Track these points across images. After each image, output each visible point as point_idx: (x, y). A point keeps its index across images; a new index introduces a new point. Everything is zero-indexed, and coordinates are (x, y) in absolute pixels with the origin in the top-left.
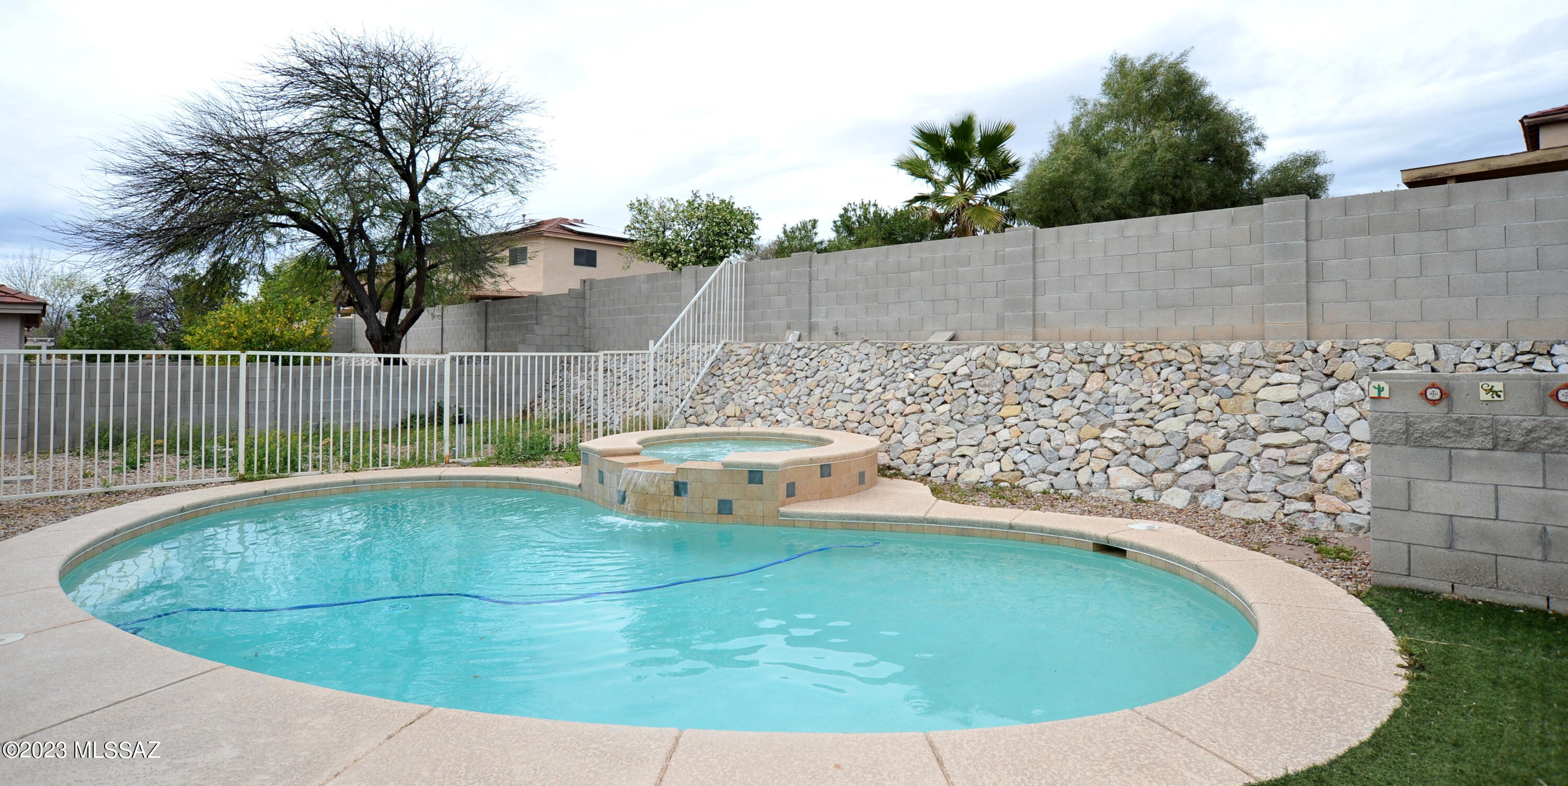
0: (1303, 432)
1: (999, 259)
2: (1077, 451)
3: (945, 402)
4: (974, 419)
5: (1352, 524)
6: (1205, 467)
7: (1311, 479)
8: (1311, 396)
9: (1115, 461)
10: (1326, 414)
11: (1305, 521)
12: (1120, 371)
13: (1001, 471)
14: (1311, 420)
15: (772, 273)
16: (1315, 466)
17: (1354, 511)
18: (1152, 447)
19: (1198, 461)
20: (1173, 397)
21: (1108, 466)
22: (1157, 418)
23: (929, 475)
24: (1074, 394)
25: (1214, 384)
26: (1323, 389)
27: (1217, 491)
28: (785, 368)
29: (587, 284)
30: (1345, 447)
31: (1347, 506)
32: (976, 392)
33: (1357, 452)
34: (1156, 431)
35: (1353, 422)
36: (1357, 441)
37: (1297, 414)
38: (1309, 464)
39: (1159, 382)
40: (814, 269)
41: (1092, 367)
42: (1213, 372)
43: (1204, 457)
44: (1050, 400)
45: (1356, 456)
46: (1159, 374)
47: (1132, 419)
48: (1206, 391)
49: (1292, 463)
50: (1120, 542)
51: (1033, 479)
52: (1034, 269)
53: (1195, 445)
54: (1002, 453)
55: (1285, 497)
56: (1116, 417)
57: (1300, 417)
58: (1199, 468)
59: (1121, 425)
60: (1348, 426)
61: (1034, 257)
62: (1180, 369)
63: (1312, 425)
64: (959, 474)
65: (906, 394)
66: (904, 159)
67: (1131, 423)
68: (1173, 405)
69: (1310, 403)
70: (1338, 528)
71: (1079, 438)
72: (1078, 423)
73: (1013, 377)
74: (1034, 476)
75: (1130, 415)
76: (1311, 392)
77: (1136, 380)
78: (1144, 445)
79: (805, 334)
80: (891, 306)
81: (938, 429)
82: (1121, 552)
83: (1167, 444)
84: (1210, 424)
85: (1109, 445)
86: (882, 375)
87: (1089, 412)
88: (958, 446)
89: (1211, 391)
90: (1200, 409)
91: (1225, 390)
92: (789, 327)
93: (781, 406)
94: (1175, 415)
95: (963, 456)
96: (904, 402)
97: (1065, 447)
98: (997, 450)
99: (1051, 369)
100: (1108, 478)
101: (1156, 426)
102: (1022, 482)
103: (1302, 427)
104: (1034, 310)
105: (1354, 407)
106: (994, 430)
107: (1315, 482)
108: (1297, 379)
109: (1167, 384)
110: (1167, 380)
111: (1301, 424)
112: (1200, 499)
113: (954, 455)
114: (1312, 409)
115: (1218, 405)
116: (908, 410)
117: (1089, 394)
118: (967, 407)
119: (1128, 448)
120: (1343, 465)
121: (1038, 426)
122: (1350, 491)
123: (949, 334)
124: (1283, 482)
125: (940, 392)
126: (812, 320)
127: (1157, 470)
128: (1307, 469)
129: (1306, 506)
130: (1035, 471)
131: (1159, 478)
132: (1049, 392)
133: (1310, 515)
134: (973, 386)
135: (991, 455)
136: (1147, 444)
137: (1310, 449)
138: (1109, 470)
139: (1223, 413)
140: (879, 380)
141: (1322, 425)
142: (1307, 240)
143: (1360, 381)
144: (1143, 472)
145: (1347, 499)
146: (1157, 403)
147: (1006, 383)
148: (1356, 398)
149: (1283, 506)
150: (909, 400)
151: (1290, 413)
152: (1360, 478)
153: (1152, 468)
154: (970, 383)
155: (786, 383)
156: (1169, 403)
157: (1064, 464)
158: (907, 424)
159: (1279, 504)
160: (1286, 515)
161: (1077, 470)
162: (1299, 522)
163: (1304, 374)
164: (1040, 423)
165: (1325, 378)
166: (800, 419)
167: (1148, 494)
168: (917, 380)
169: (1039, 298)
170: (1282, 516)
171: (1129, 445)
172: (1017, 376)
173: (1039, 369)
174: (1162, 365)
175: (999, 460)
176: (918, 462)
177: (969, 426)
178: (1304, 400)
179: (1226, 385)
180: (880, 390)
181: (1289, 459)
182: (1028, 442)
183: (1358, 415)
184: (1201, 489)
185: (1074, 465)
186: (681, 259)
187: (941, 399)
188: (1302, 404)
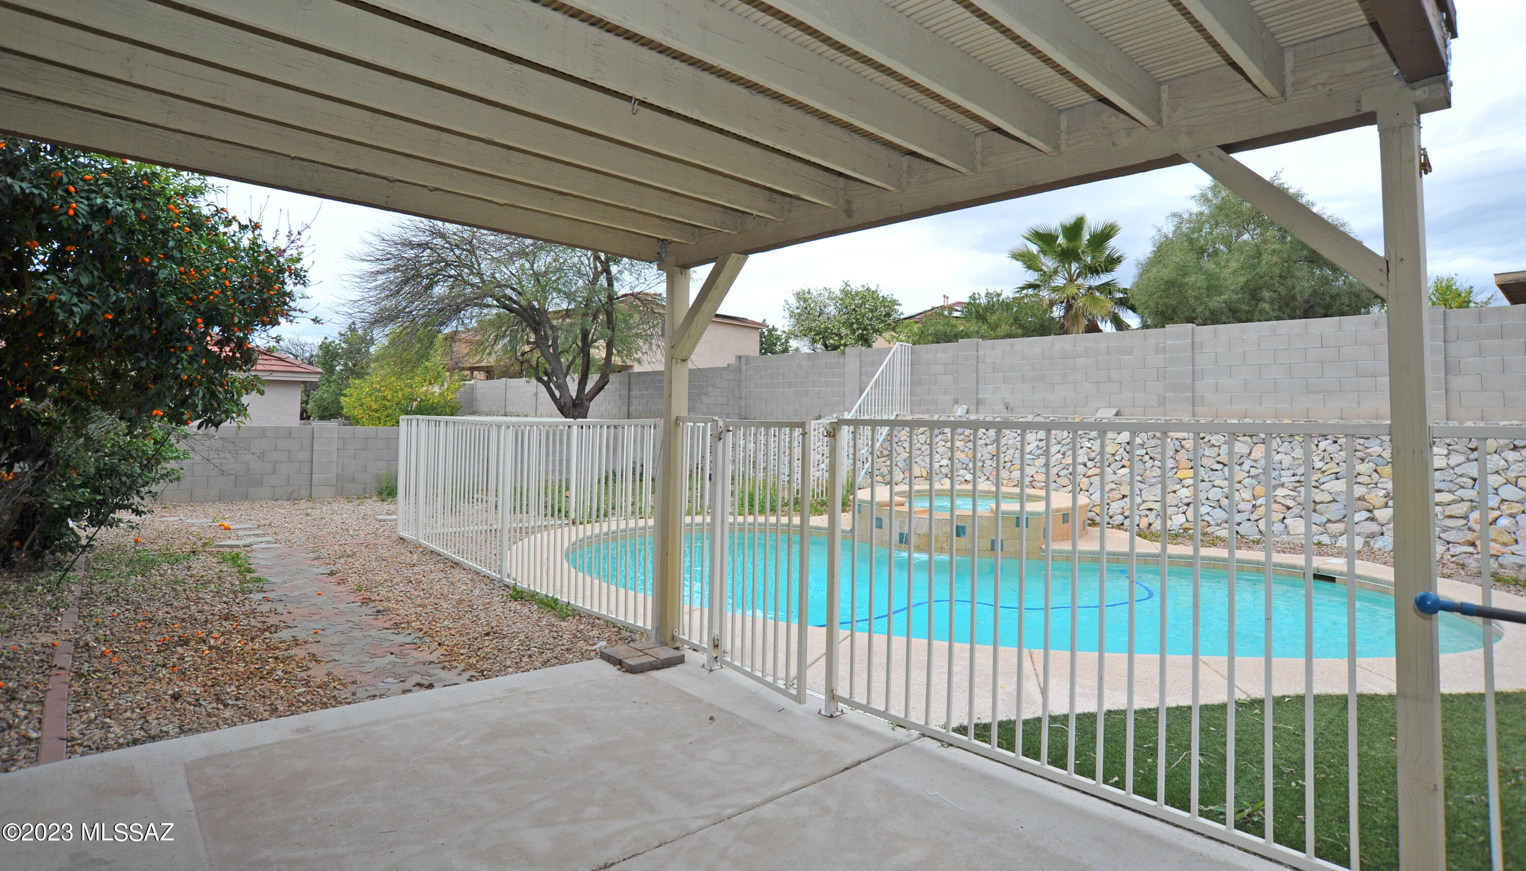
0: (1456, 493)
1: (1161, 350)
2: (1254, 506)
3: (1124, 466)
4: (1154, 480)
5: (1514, 563)
6: (1372, 519)
7: (1470, 529)
8: (1459, 465)
9: (1288, 514)
10: (1475, 480)
11: (1471, 560)
12: (1280, 443)
13: (1187, 521)
14: (1462, 484)
15: (938, 356)
16: (1471, 519)
17: (1514, 554)
18: (1322, 503)
19: (1366, 514)
20: (1333, 464)
21: (1284, 518)
22: (1321, 481)
23: (1123, 524)
24: (1241, 461)
25: (1370, 455)
26: (1468, 460)
27: (1386, 537)
28: (963, 437)
29: (743, 360)
30: (1497, 505)
31: (1508, 550)
32: (1151, 458)
33: (1508, 509)
34: (1322, 491)
35: (1500, 486)
36: (1506, 501)
37: (1449, 479)
38: (1466, 517)
39: (1319, 452)
40: (981, 353)
41: (1255, 439)
42: (1367, 445)
43: (1370, 511)
44: (1221, 466)
45: (1508, 512)
46: (1317, 446)
47: (1299, 481)
48: (1363, 460)
49: (1450, 517)
50: (1330, 571)
51: (1218, 528)
52: (1193, 359)
53: (1360, 502)
54: (1185, 507)
55: (1448, 543)
56: (1283, 480)
57: (1451, 481)
58: (1367, 520)
59: (1291, 486)
60: (1496, 489)
61: (1193, 348)
62: (1335, 442)
63: (1462, 487)
64: (1150, 525)
65: (1086, 460)
66: (1016, 251)
67: (1298, 485)
68: (1334, 471)
69: (1458, 470)
70: (1501, 566)
71: (1253, 495)
72: (1250, 484)
73: (1182, 447)
74: (1218, 525)
75: (1297, 478)
76: (1459, 462)
77: (1297, 450)
78: (1314, 502)
79: (973, 408)
80: (1056, 386)
81: (1122, 488)
82: (1332, 580)
83: (1334, 501)
84: (1370, 486)
85: (1283, 501)
86: (1059, 443)
87: (1258, 475)
88: (1144, 502)
89: (1367, 460)
90: (1359, 474)
91: (1380, 459)
92: (956, 402)
93: (966, 469)
94: (1337, 479)
95: (1150, 510)
96: (1085, 465)
97: (1242, 503)
98: (1180, 504)
99: (1218, 441)
100: (1286, 527)
101: (1322, 487)
102: (1210, 530)
103: (1454, 489)
104: (1193, 392)
105: (1500, 474)
106: (1174, 489)
107: (1474, 531)
108: (1445, 452)
109: (1326, 454)
110: (1325, 451)
111: (1453, 487)
112: (1372, 543)
113: (1141, 508)
114: (1462, 476)
115: (1376, 471)
116: (1090, 473)
117: (1255, 461)
118: (1145, 470)
119: (1299, 504)
120: (1497, 519)
121: (1214, 486)
122: (1506, 538)
123: (1115, 411)
124: (1444, 531)
125: (1118, 458)
126: (980, 396)
127: (1329, 521)
128: (1464, 522)
129: (1471, 549)
130: (1219, 522)
131: (1332, 527)
132: (1218, 459)
133: (1475, 556)
134: (1147, 453)
135: (1176, 509)
136: (1317, 501)
137: (1465, 506)
138: (1285, 521)
139: (1381, 477)
140: (1058, 447)
141: (1473, 488)
142: (1445, 342)
143: (1502, 454)
144: (1318, 522)
145: (1505, 544)
146: (1320, 469)
147: (1177, 451)
148: (1501, 468)
149: (1448, 549)
150: (1090, 464)
151: (1443, 478)
152: (1514, 529)
153: (1325, 520)
154: (1145, 451)
155: (967, 449)
156: (1331, 469)
157: (1245, 516)
158: (1091, 484)
159: (1445, 548)
160: (1453, 556)
161: (1257, 521)
162: (1466, 561)
163: (1450, 448)
164: (1216, 483)
165: (1470, 452)
166: (988, 479)
167: (1325, 539)
168: (1093, 448)
169: (1197, 383)
170: (1449, 557)
171: (1300, 502)
172: (1187, 446)
173: (1206, 440)
174: (1319, 439)
175: (1184, 513)
176: (1110, 514)
177: (1150, 486)
178: (1453, 468)
179: (1380, 456)
180: (1060, 456)
181: (1448, 513)
182: (1207, 499)
183: (1505, 481)
184: (1372, 536)
185: (1254, 517)
186: (842, 342)
187: (1121, 464)
188: (1452, 472)
